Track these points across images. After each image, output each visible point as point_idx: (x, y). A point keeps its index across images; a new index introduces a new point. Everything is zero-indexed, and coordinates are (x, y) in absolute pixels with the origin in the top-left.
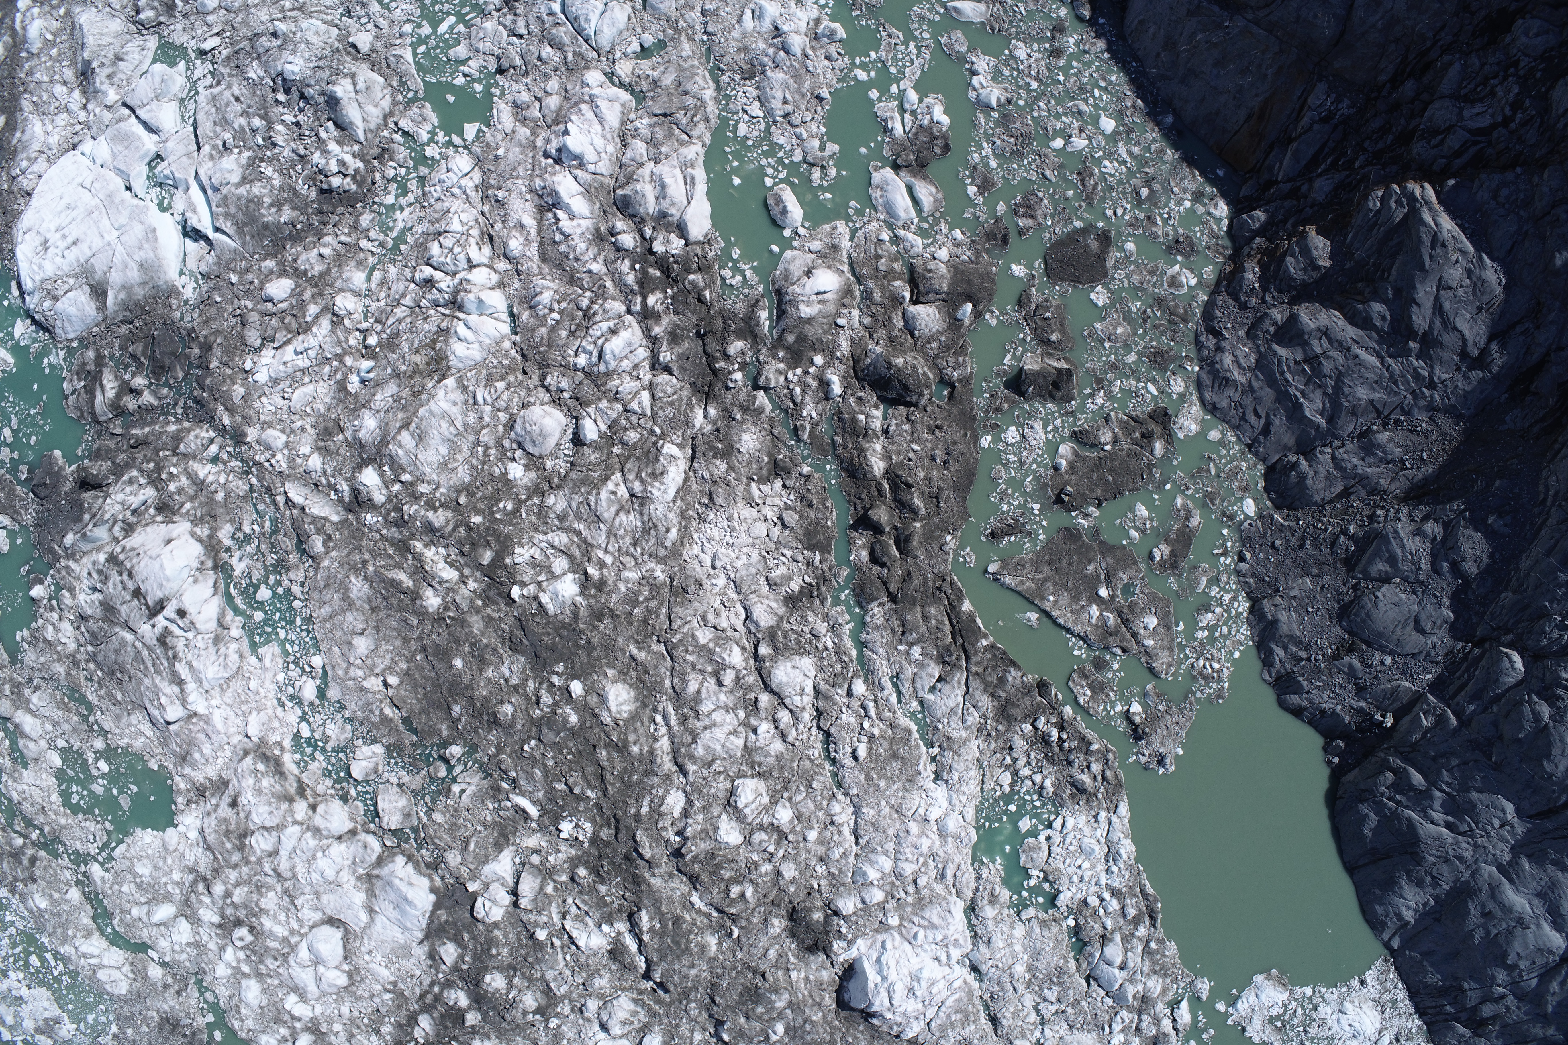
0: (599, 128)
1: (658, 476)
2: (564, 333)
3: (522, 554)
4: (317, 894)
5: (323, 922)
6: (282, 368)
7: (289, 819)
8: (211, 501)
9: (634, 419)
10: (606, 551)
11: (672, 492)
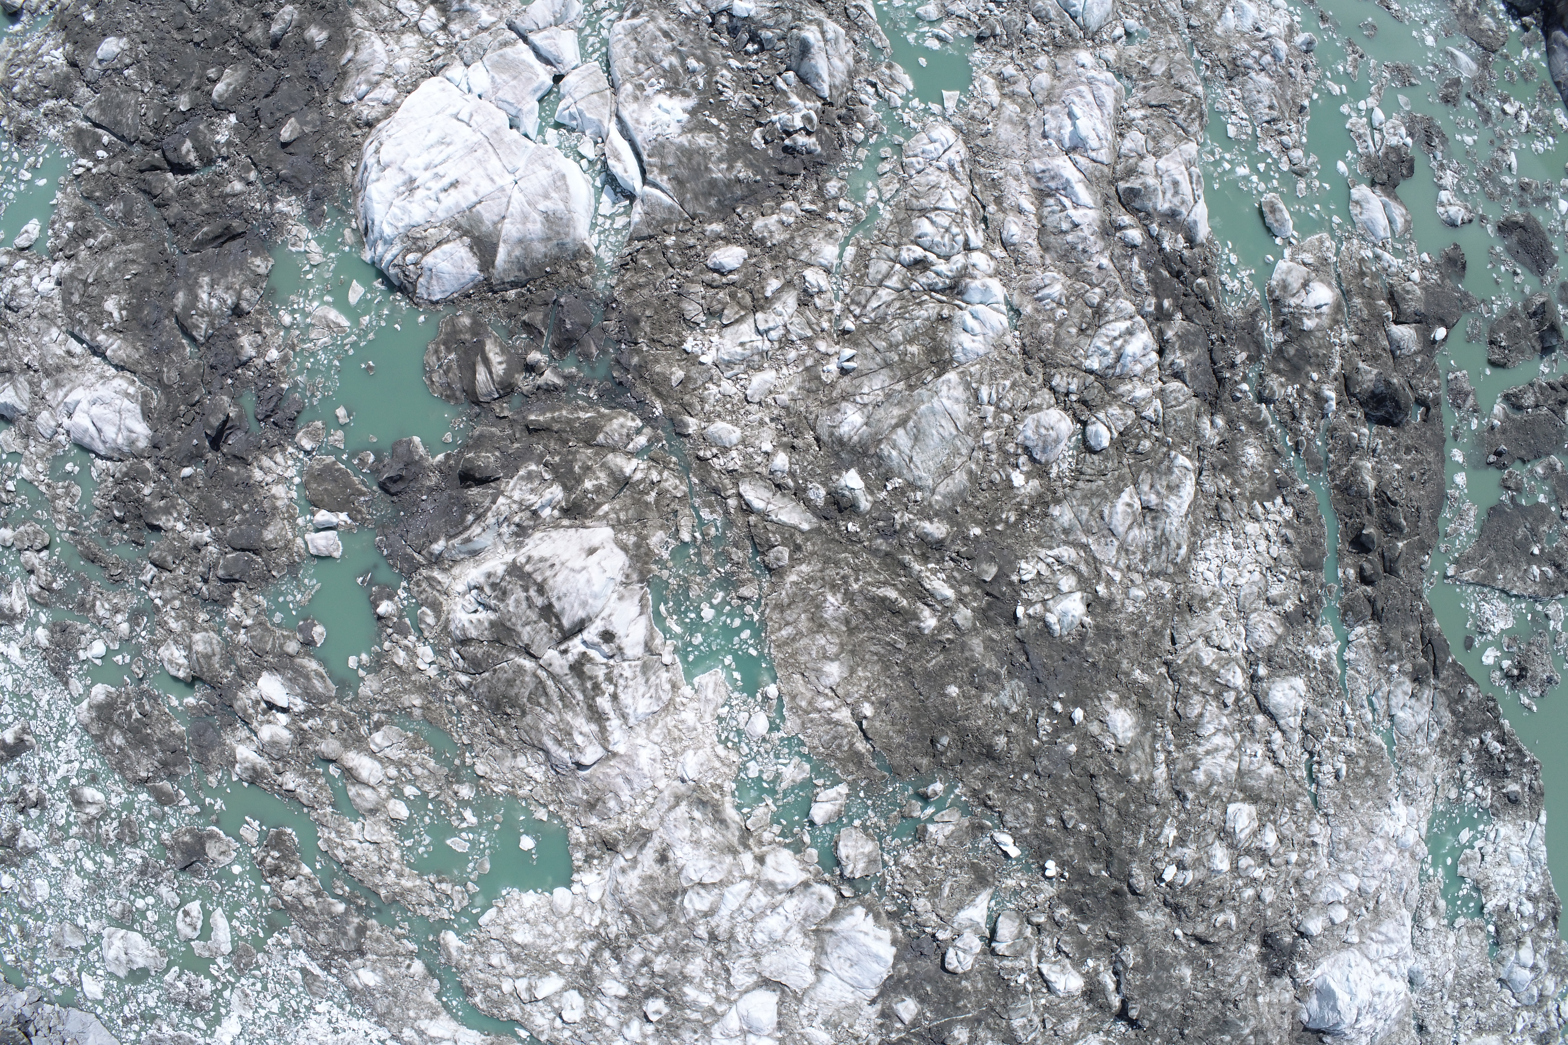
0: (1098, 112)
1: (1174, 488)
2: (1074, 331)
3: (1028, 570)
4: (757, 957)
5: (757, 986)
6: (739, 350)
7: (736, 874)
8: (639, 503)
9: (1147, 426)
10: (1115, 567)
11: (1185, 507)
